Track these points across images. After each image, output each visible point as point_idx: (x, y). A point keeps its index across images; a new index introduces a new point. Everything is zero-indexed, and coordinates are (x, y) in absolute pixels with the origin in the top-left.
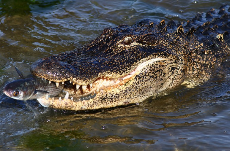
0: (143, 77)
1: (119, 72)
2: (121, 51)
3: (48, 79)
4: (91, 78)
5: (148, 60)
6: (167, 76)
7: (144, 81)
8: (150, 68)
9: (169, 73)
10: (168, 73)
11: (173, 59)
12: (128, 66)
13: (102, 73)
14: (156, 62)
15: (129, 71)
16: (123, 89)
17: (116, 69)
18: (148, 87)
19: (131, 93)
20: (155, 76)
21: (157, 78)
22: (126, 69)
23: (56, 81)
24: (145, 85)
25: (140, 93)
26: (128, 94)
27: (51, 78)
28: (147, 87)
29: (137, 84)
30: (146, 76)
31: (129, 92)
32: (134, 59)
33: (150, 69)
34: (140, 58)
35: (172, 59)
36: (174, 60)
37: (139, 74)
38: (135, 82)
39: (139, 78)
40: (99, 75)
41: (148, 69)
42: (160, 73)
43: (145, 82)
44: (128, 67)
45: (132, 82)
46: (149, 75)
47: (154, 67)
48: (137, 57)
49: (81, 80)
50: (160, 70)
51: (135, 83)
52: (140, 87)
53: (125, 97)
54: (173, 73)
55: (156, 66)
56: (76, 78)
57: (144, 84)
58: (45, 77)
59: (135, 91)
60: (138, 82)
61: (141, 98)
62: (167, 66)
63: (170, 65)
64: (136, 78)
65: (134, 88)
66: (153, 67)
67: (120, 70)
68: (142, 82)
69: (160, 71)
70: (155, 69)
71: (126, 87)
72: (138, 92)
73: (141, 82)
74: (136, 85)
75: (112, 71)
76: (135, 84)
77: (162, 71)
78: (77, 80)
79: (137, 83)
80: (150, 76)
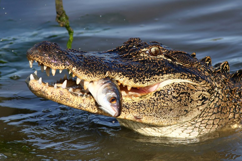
0: (164, 95)
1: (133, 79)
2: (143, 59)
3: (43, 62)
4: (96, 73)
5: (174, 78)
6: (194, 104)
8: (175, 86)
9: (198, 101)
10: (197, 101)
11: (207, 86)
12: (146, 76)
13: (111, 73)
14: (185, 83)
15: (147, 82)
16: (137, 101)
17: (131, 74)
18: (168, 109)
19: (146, 108)
20: (179, 98)
21: (182, 102)
22: (144, 78)
23: (52, 66)
24: (165, 105)
25: (156, 112)
26: (141, 108)
27: (46, 61)
28: (166, 107)
29: (155, 101)
30: (168, 95)
31: (143, 106)
32: (156, 71)
33: (175, 87)
34: (165, 72)
35: (204, 86)
36: (207, 88)
37: (161, 90)
38: (153, 97)
39: (159, 94)
40: (107, 74)
42: (187, 97)
43: (165, 101)
44: (146, 77)
45: (150, 97)
47: (180, 88)
48: (161, 70)
49: (82, 72)
50: (187, 93)
51: (154, 99)
52: (158, 104)
53: (136, 110)
54: (203, 104)
55: (182, 86)
56: (77, 68)
57: (164, 103)
58: (39, 59)
59: (151, 107)
60: (157, 99)
62: (197, 92)
63: (201, 92)
64: (155, 94)
65: (150, 103)
66: (179, 86)
67: (135, 76)
68: (162, 100)
69: (187, 95)
70: (181, 90)
71: (141, 99)
72: (154, 110)
74: (154, 102)
75: (124, 75)
76: (153, 100)
77: (190, 95)
78: (78, 71)
79: (156, 100)
80: (173, 96)
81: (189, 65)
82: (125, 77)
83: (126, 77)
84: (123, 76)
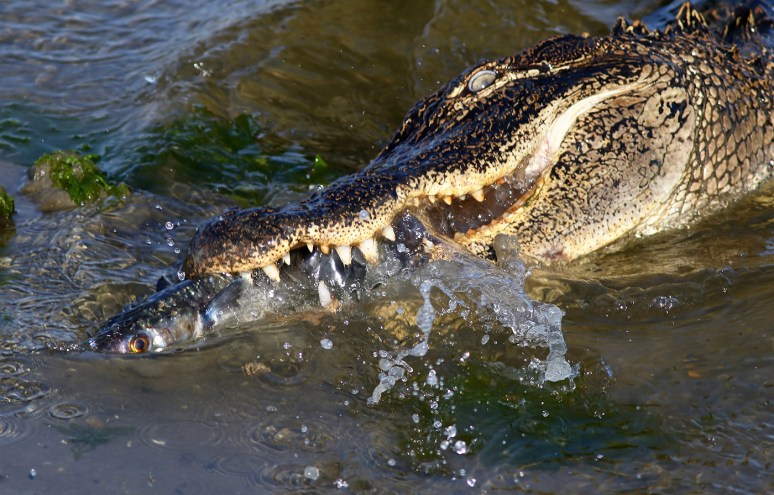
0: (576, 161)
1: (471, 167)
3: (231, 266)
4: (371, 207)
5: (570, 105)
6: (663, 135)
7: (585, 171)
8: (586, 124)
9: (667, 123)
10: (663, 124)
11: (661, 75)
12: (498, 141)
13: (409, 185)
14: (604, 102)
15: (510, 153)
16: (523, 218)
18: (606, 185)
19: (555, 220)
20: (615, 146)
21: (628, 150)
22: (496, 149)
23: (257, 260)
24: (594, 181)
25: (584, 211)
26: (543, 227)
27: (237, 258)
28: (601, 185)
29: (563, 189)
30: (585, 155)
31: (545, 219)
32: (516, 115)
33: (586, 128)
34: (537, 106)
35: (654, 78)
36: (666, 79)
37: (561, 157)
38: (553, 185)
39: (563, 168)
40: (399, 194)
41: (581, 131)
42: (633, 130)
43: (588, 173)
44: (499, 144)
45: (546, 188)
46: (596, 147)
48: (525, 108)
49: (337, 225)
50: (626, 119)
51: (558, 186)
52: (577, 192)
53: (535, 238)
54: (682, 121)
55: (603, 113)
56: (319, 224)
57: (588, 180)
58: (218, 265)
59: (565, 210)
60: (567, 182)
61: (598, 225)
62: (649, 102)
63: (658, 97)
64: (554, 174)
65: (557, 203)
66: (594, 118)
67: (472, 158)
68: (579, 177)
69: (629, 125)
70: (606, 123)
71: (529, 209)
72: (578, 210)
73: (574, 178)
74: (563, 193)
75: (443, 170)
76: (558, 190)
77: (636, 121)
79: (565, 186)
80: (598, 150)
81: (586, 56)
82: (447, 173)
83: (451, 171)
84: (441, 174)
